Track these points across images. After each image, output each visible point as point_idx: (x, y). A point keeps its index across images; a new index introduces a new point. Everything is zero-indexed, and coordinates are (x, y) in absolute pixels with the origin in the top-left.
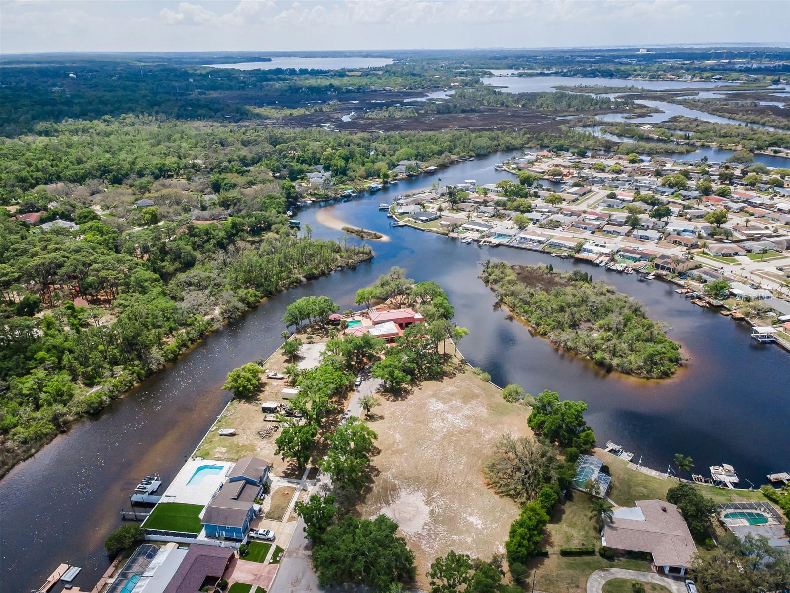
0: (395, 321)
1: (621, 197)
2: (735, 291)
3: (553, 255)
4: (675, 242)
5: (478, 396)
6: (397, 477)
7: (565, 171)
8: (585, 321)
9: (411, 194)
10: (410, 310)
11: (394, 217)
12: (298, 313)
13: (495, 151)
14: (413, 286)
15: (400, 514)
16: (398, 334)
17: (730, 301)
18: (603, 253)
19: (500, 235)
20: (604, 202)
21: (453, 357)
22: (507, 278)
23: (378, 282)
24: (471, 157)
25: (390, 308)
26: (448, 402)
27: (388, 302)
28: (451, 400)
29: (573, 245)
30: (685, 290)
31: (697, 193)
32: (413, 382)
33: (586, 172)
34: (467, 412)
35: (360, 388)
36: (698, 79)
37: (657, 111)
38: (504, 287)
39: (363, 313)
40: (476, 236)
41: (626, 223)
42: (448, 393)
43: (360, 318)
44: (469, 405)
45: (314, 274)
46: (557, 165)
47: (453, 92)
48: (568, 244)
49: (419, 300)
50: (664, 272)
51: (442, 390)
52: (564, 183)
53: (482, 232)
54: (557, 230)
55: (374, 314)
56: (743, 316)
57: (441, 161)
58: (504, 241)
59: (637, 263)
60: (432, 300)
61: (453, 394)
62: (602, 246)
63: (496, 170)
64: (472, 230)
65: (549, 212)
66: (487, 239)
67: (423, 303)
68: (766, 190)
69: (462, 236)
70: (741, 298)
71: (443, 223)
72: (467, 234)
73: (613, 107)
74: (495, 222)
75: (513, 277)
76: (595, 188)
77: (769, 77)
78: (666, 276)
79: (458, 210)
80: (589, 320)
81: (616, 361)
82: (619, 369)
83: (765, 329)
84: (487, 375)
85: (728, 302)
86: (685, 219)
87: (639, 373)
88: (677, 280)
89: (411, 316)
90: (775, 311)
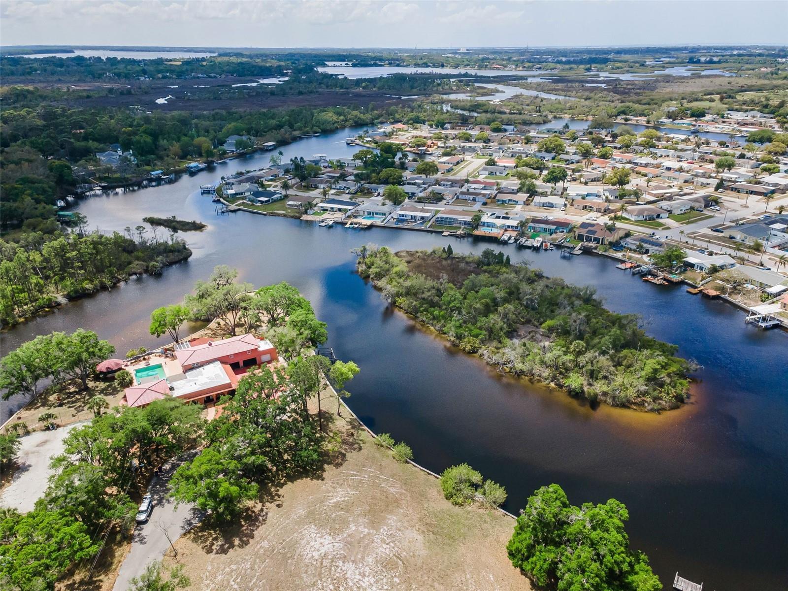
0: (223, 360)
1: (502, 164)
2: (691, 260)
3: (444, 234)
4: (585, 208)
5: (397, 502)
7: (429, 142)
8: (523, 324)
9: (244, 171)
10: (250, 337)
11: (222, 200)
12: (24, 369)
13: (343, 128)
14: (252, 294)
16: (229, 385)
17: (689, 274)
18: (509, 227)
19: (371, 214)
20: (484, 169)
21: (336, 416)
22: (395, 269)
23: (195, 294)
24: (316, 133)
25: (215, 335)
26: (341, 531)
27: (213, 325)
28: (345, 523)
29: (468, 219)
30: (628, 265)
31: (578, 157)
32: (264, 494)
33: (451, 143)
34: (384, 550)
35: (147, 530)
36: (521, 68)
37: (497, 91)
38: (394, 283)
39: (166, 350)
40: (339, 216)
41: (519, 190)
42: (337, 506)
43: (161, 360)
44: (384, 530)
45: (84, 289)
46: (417, 137)
47: (287, 79)
48: (460, 218)
49: (265, 317)
50: (593, 244)
51: (326, 498)
52: (431, 154)
53: (346, 211)
54: (440, 203)
55: (186, 353)
56: (718, 293)
57: (279, 137)
58: (378, 221)
59: (554, 236)
60: (287, 314)
61: (346, 507)
62: (504, 218)
63: (348, 144)
64: (332, 210)
65: (424, 183)
66: (355, 220)
67: (273, 322)
68: (641, 152)
69: (320, 218)
70: (701, 268)
71: (290, 203)
72: (326, 215)
73: (454, 88)
74: (361, 199)
75: (403, 267)
76: (468, 157)
77: (581, 66)
78: (596, 248)
79: (308, 188)
80: (528, 322)
81: (599, 387)
82: (609, 400)
83: (763, 309)
84: (404, 449)
85: (688, 276)
86: (581, 183)
87: (642, 404)
88: (612, 253)
89: (253, 347)
90: (751, 282)
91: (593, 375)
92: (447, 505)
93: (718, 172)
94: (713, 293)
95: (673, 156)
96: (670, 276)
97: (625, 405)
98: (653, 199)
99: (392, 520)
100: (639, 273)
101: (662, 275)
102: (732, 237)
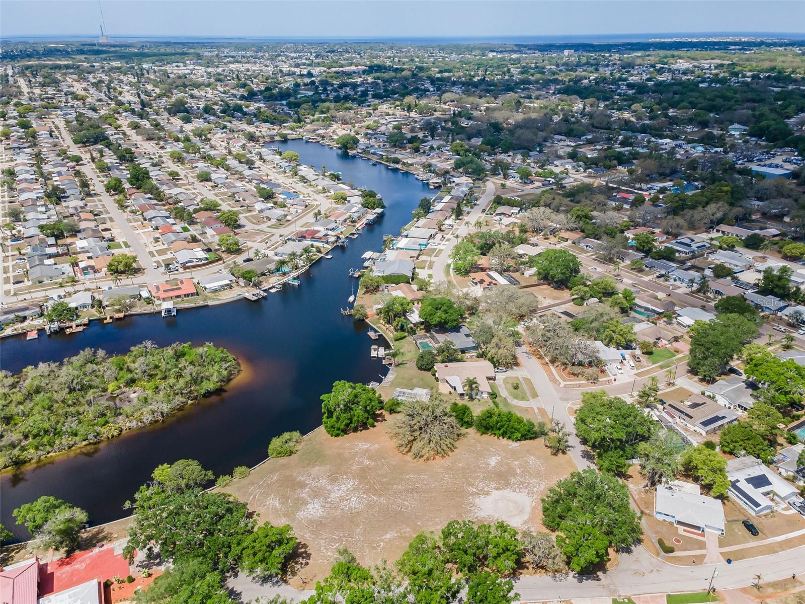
17: (82, 314)
30: (33, 334)
70: (84, 306)
84: (239, 470)
85: (85, 315)
94: (120, 315)
96: (77, 322)
97: (229, 379)
99: (300, 478)
101: (72, 324)
102: (40, 282)
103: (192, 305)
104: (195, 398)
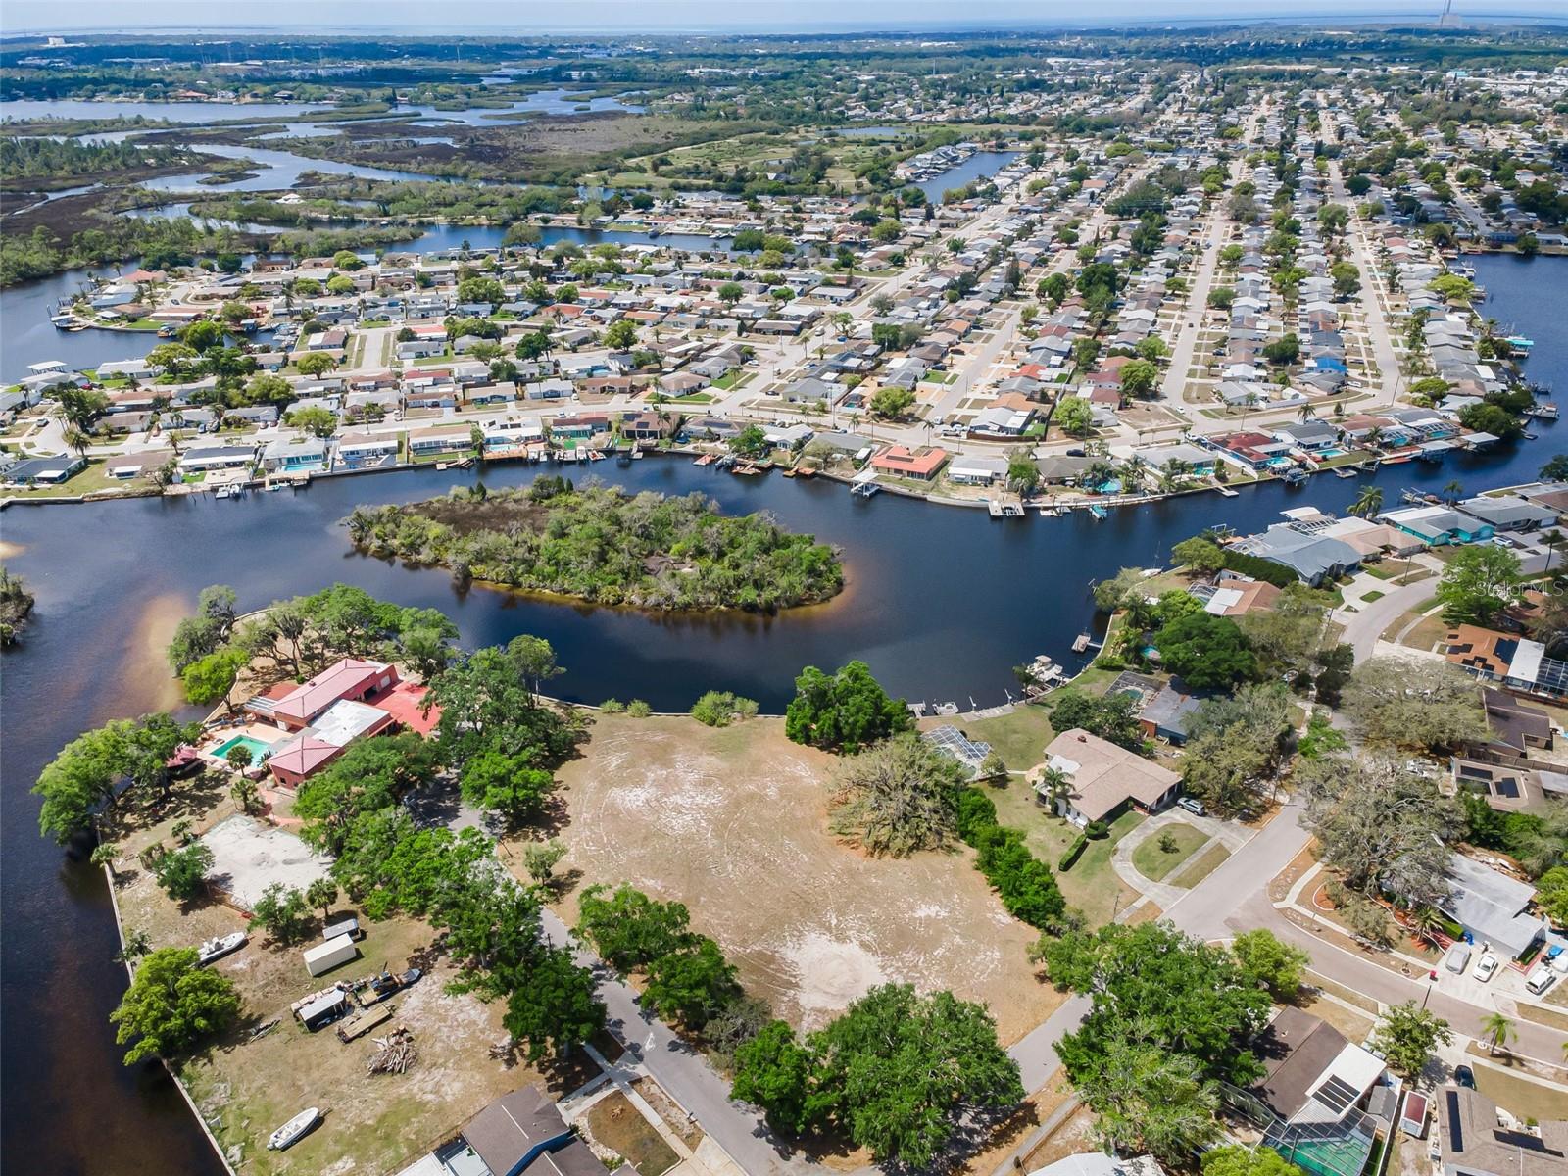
0: (347, 695)
1: (425, 335)
2: (771, 437)
3: (441, 467)
4: (603, 390)
5: (670, 745)
6: (744, 940)
7: (247, 306)
10: (352, 662)
15: (831, 985)
16: (388, 717)
17: (775, 454)
18: (527, 438)
19: (294, 461)
20: (401, 350)
26: (643, 781)
28: (641, 775)
29: (455, 439)
30: (707, 459)
31: (529, 305)
36: (251, 98)
40: (240, 475)
41: (494, 377)
42: (620, 768)
43: (234, 732)
44: (679, 766)
46: (206, 298)
50: (650, 441)
51: (603, 767)
52: (273, 330)
53: (244, 464)
54: (388, 420)
56: (813, 470)
58: (314, 469)
59: (595, 439)
61: (630, 765)
62: (512, 426)
64: (214, 467)
66: (273, 476)
68: (612, 283)
69: (203, 485)
70: (785, 445)
71: (113, 471)
72: (213, 479)
74: (249, 438)
76: (348, 329)
77: (375, 93)
78: (656, 445)
80: (651, 553)
81: (769, 594)
82: (784, 604)
83: (864, 477)
84: (638, 705)
85: (775, 457)
86: (566, 349)
87: (811, 599)
88: (678, 447)
89: (371, 672)
90: (838, 450)
91: (758, 585)
92: (715, 730)
93: (730, 307)
94: (809, 471)
95: (657, 285)
96: (759, 463)
97: (798, 603)
98: (679, 361)
99: (679, 757)
100: (722, 465)
101: (751, 462)
102: (792, 400)
103: (905, 491)
104: (731, 606)
